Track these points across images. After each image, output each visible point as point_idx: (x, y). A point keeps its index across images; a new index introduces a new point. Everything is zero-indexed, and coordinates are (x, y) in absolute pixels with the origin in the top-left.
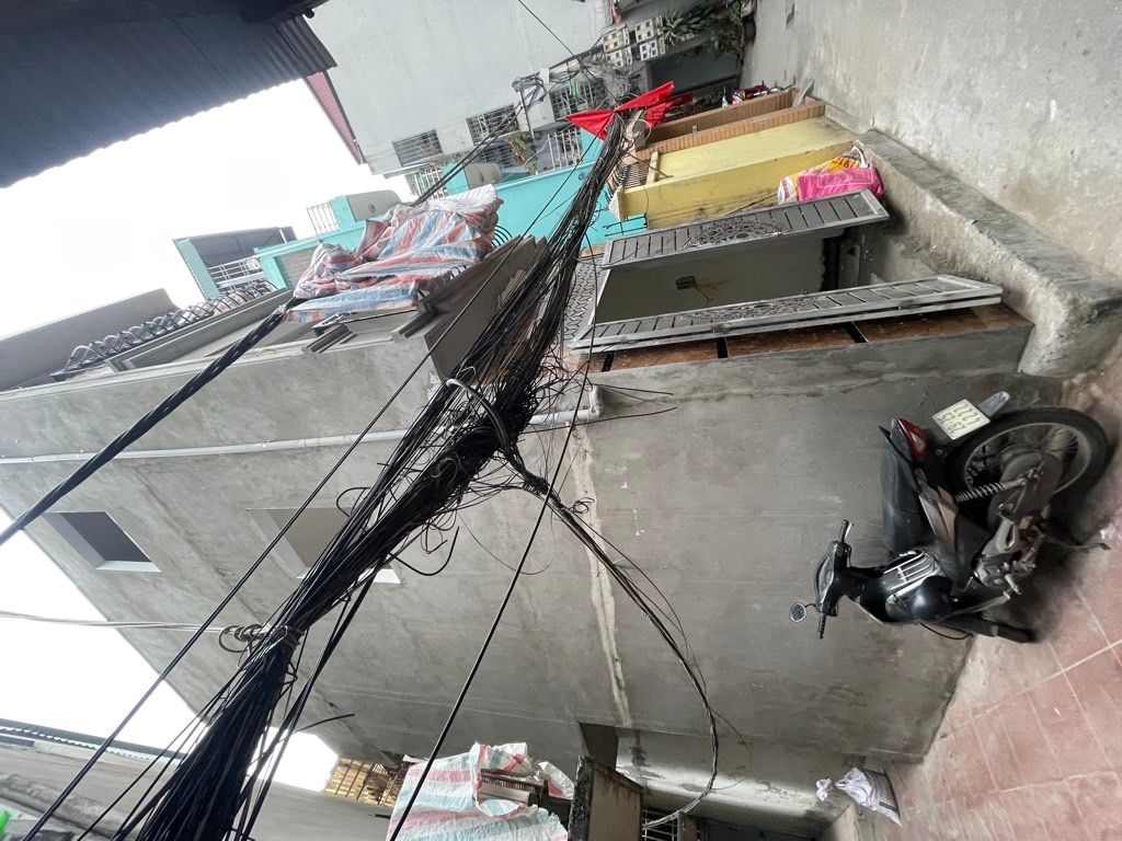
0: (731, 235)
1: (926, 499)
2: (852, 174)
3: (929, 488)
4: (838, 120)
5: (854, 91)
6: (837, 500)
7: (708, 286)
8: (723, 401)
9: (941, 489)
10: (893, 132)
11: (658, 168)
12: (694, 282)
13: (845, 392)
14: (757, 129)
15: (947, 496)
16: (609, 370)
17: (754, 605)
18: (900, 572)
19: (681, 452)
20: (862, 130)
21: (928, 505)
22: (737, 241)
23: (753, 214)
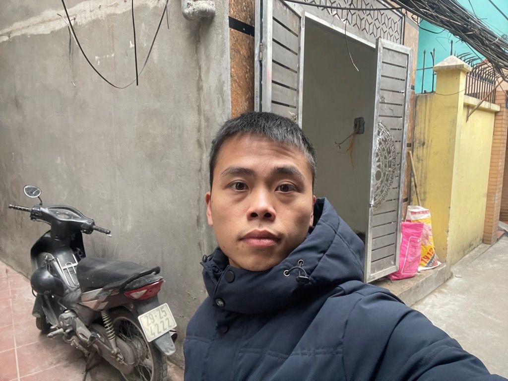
0: (383, 166)
1: (100, 293)
2: (414, 261)
3: (106, 296)
4: (473, 252)
5: (491, 266)
6: (129, 227)
7: (352, 145)
8: (197, 146)
9: (107, 303)
10: (443, 290)
11: (479, 109)
12: (358, 133)
13: (199, 244)
14: (490, 195)
15: (103, 306)
16: (230, 26)
17: (59, 158)
18: (73, 265)
19: (159, 104)
20: (454, 269)
21: (97, 293)
22: (373, 171)
23: (399, 186)
